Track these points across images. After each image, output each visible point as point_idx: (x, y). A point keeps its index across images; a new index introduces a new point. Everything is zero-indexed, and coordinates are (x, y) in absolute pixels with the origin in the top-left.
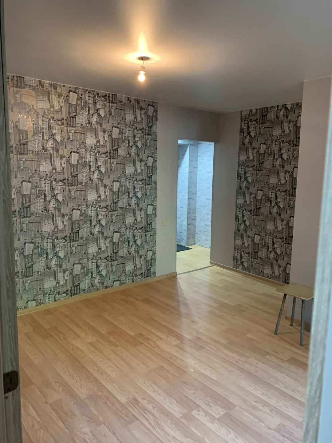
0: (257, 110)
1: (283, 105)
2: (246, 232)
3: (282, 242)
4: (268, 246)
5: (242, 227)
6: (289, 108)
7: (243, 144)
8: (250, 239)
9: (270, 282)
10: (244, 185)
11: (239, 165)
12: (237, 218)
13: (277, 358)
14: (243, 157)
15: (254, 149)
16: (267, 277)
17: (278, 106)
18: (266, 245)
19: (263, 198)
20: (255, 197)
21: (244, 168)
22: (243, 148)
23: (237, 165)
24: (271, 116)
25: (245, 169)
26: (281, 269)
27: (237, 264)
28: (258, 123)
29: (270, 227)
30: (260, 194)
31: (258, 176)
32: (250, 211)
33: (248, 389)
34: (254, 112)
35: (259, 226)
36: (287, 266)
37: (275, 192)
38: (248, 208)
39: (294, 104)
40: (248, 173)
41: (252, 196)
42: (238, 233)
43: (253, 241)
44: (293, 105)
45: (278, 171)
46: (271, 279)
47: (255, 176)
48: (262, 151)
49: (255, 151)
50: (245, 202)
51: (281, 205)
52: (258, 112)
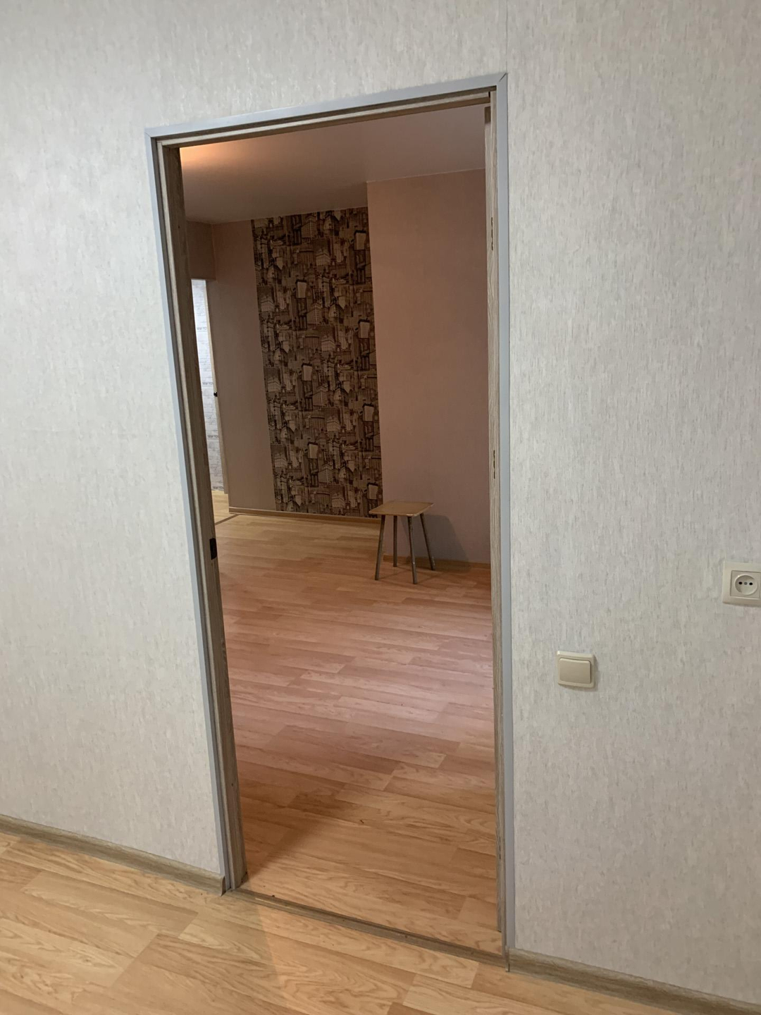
0: (282, 219)
1: (327, 212)
2: (292, 442)
3: (355, 450)
4: (334, 461)
5: (284, 435)
6: (339, 218)
7: (265, 282)
8: (301, 454)
9: (344, 520)
10: (277, 357)
11: (262, 321)
12: (271, 419)
13: (388, 603)
14: (268, 307)
15: (285, 290)
16: (338, 513)
17: (319, 214)
18: (329, 459)
19: (315, 377)
20: (300, 378)
21: (272, 326)
22: (264, 290)
23: (258, 322)
24: (309, 230)
25: (274, 328)
26: (359, 495)
27: (282, 502)
28: (287, 243)
29: (333, 427)
30: (307, 372)
31: (301, 340)
32: (294, 404)
33: (364, 639)
34: (276, 222)
35: (314, 429)
36: (368, 488)
37: (333, 365)
38: (290, 399)
39: (345, 211)
40: (280, 334)
41: (295, 377)
42: (278, 447)
43: (306, 455)
44: (343, 212)
45: (334, 329)
46: (345, 514)
47: (295, 341)
48: (301, 295)
49: (289, 293)
50: (284, 387)
51: (347, 387)
52: (285, 223)
